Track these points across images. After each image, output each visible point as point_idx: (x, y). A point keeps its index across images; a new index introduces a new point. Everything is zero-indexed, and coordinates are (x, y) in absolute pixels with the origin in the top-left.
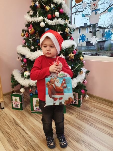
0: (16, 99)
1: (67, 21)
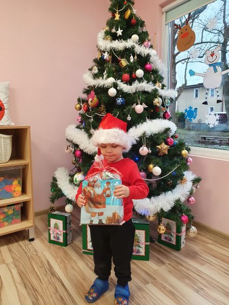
0: (56, 224)
1: (158, 84)
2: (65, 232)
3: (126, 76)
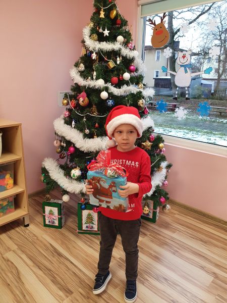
1: (141, 85)
2: (60, 217)
3: (115, 79)
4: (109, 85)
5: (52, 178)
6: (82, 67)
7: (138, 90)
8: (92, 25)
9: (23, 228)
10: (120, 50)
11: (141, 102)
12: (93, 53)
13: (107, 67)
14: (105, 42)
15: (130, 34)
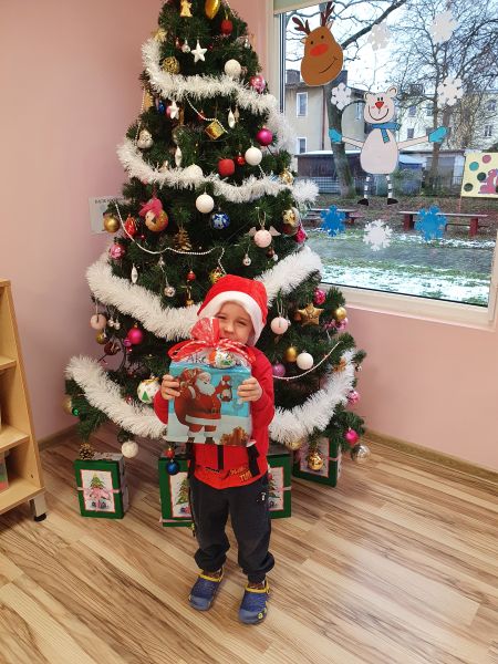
0: (95, 480)
1: (286, 175)
2: (117, 491)
3: (228, 163)
4: (214, 178)
5: (92, 403)
6: (146, 138)
7: (283, 187)
8: (162, 34)
9: (32, 524)
10: (234, 94)
11: (291, 216)
12: (170, 103)
13: (206, 136)
14: (197, 78)
15: (254, 56)
